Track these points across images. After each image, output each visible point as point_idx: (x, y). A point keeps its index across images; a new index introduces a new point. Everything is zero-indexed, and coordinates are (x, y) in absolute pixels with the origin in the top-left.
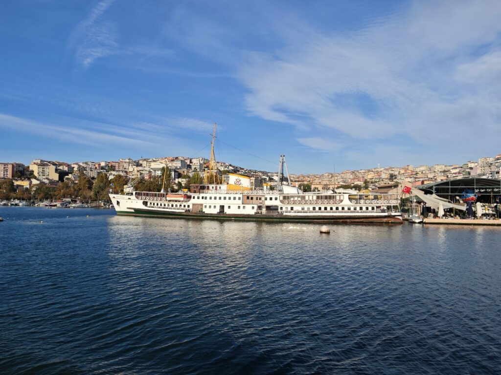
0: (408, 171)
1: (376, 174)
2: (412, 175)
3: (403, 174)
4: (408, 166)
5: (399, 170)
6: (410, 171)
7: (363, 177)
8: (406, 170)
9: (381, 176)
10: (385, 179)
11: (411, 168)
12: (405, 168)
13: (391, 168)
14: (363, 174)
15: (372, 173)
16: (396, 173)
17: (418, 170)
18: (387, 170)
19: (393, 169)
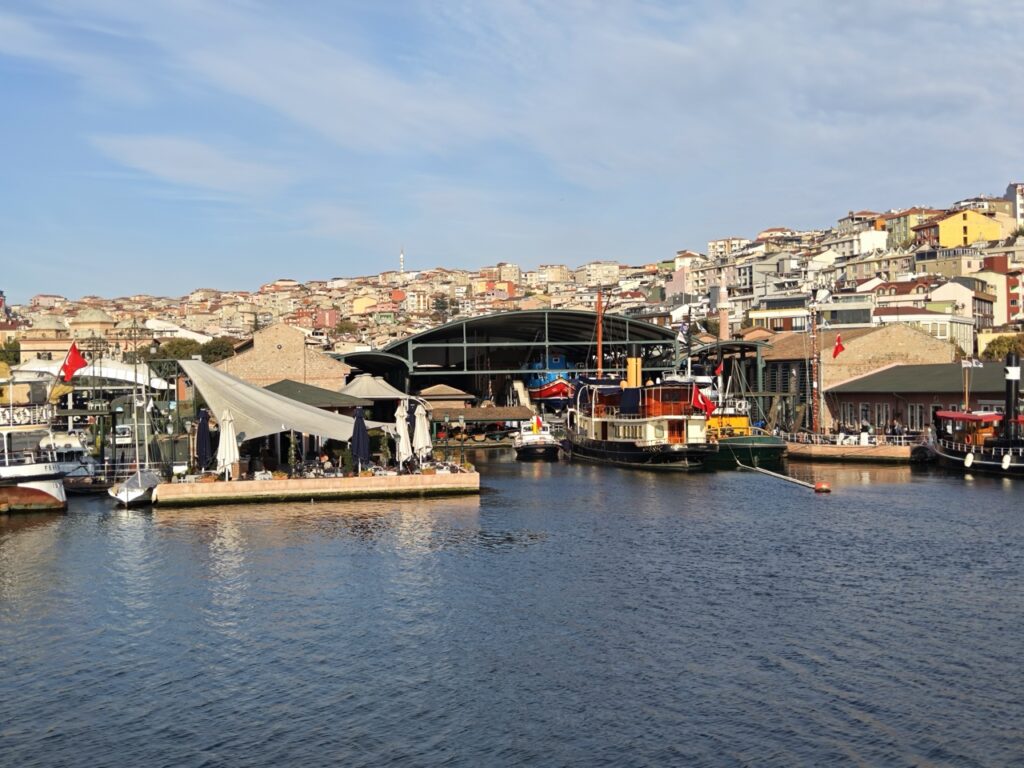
0: (499, 286)
1: (386, 298)
2: (512, 299)
3: (482, 295)
4: (500, 265)
5: (468, 282)
6: (504, 286)
7: (336, 308)
8: (492, 279)
9: (403, 306)
10: (421, 316)
11: (508, 273)
12: (491, 274)
13: (443, 272)
14: (339, 294)
15: (371, 290)
16: (460, 292)
17: (533, 280)
18: (426, 278)
19: (450, 278)
